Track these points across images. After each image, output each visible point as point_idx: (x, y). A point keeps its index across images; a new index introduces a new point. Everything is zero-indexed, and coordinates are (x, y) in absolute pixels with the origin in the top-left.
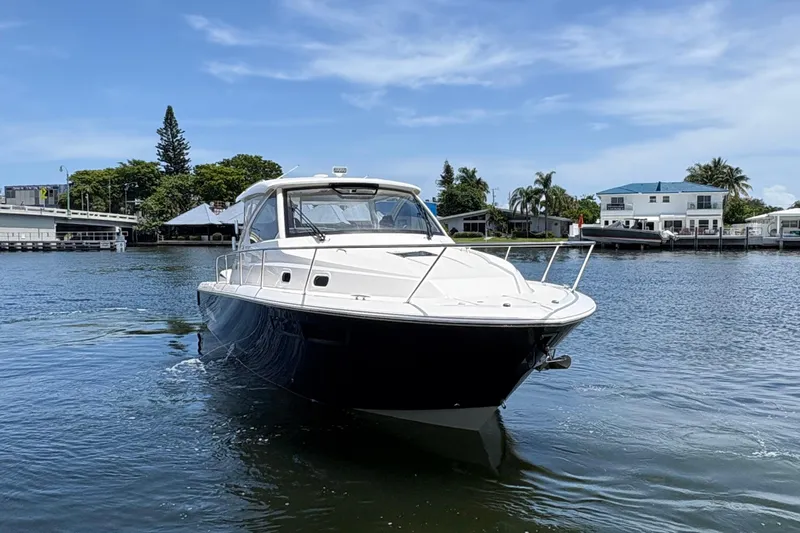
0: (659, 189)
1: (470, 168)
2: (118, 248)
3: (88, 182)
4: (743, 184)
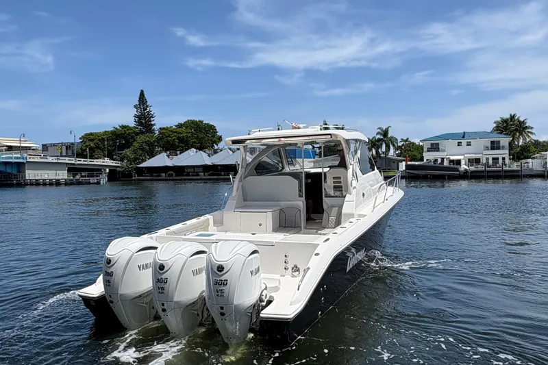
0: (464, 137)
2: (102, 182)
3: (92, 140)
4: (529, 132)
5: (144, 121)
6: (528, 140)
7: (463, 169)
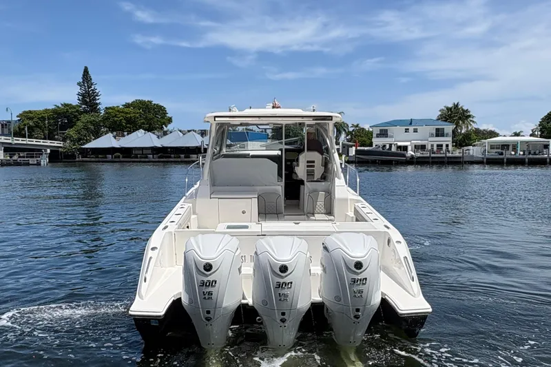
0: (411, 124)
2: (42, 163)
3: (31, 119)
4: (471, 121)
5: (88, 100)
6: (470, 128)
7: (409, 155)
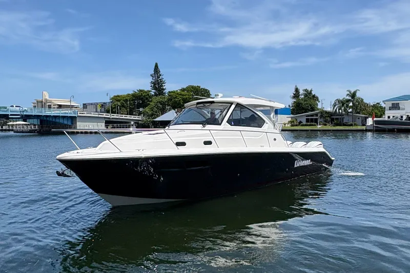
1: (309, 89)
